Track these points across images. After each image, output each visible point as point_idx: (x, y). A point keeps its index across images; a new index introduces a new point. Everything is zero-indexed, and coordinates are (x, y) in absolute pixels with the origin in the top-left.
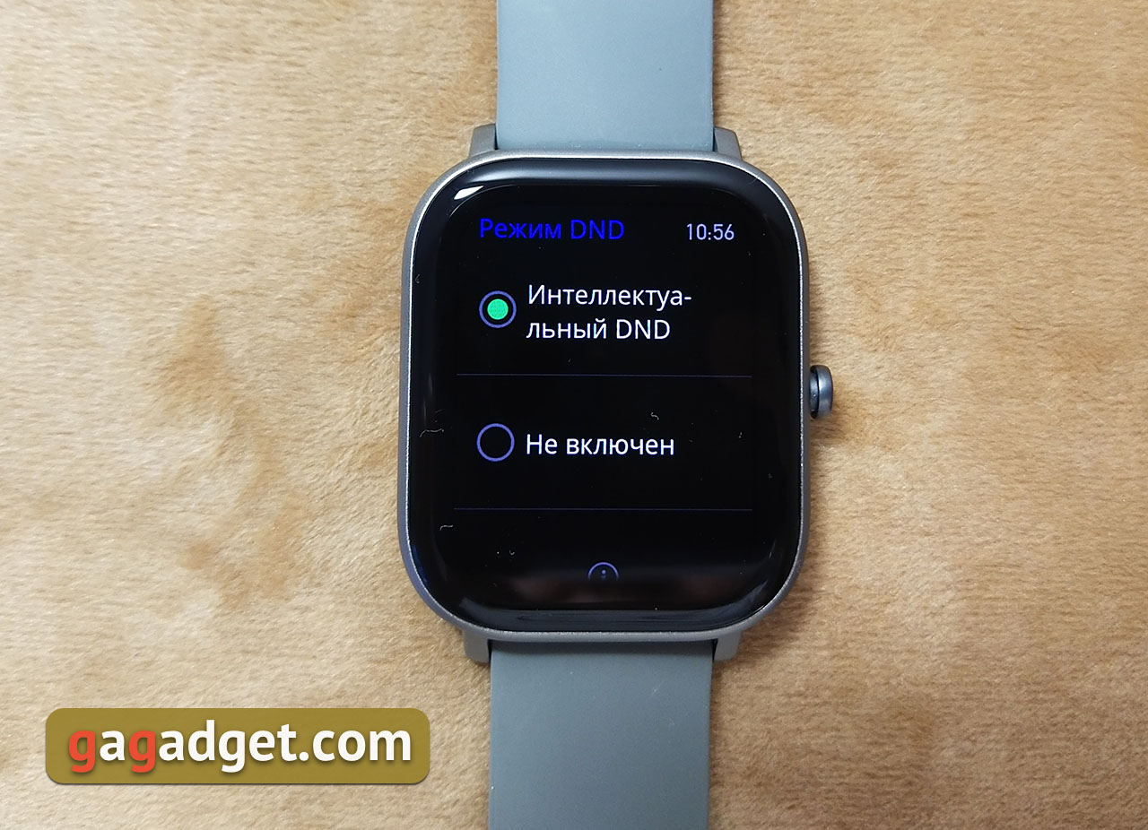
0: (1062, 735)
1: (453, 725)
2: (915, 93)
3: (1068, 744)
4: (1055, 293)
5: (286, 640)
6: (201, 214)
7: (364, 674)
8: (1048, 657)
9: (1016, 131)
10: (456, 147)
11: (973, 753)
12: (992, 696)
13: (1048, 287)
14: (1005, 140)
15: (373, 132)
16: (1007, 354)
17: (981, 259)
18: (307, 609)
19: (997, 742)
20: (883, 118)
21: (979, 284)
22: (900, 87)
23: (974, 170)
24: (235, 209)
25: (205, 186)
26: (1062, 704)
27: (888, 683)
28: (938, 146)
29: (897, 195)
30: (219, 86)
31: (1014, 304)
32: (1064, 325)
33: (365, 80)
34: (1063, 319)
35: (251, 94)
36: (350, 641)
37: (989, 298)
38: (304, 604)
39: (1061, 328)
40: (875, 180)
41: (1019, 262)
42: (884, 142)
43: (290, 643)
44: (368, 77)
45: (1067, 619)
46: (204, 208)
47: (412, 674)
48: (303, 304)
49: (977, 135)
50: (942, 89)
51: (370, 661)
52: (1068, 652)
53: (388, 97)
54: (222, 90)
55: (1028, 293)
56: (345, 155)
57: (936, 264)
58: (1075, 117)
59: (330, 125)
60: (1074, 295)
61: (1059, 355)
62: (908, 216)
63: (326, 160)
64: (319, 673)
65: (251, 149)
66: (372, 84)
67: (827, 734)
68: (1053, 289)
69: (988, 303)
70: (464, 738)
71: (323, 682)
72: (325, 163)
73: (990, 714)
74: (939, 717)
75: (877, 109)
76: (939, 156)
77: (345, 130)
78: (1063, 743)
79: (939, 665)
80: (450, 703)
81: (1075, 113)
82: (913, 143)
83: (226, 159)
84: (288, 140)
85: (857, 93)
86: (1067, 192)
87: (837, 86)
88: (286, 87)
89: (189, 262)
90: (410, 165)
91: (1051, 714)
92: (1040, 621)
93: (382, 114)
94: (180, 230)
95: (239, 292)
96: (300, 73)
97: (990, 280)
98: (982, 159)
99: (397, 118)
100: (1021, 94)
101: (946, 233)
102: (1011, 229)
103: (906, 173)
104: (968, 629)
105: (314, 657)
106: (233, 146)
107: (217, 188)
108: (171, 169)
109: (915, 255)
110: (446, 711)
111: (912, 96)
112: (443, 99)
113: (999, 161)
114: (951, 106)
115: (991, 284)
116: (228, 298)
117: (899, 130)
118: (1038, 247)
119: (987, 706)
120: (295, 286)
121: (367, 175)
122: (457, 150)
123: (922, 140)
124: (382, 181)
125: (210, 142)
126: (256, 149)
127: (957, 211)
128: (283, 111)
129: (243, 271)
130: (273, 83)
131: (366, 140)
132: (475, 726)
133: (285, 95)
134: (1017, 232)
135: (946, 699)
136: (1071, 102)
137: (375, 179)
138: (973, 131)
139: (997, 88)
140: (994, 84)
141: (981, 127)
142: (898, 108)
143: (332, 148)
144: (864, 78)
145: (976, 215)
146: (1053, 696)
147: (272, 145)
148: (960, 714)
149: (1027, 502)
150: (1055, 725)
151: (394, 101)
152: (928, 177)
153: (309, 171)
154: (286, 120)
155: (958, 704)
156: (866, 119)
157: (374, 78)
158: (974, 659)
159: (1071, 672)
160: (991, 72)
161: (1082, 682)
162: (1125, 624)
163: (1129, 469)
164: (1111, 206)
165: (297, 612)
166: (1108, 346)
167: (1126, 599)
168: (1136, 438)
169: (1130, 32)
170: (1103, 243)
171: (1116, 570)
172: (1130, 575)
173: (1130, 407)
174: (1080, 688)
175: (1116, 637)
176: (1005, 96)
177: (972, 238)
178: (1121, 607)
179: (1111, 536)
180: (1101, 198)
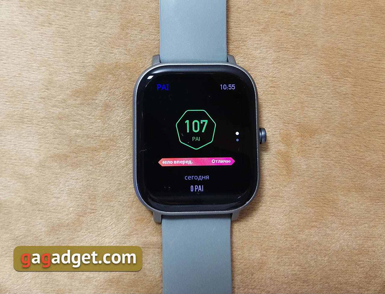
0: (295, 252)
1: (103, 238)
2: (257, 48)
3: (297, 255)
4: (298, 112)
6: (33, 73)
7: (76, 219)
9: (289, 61)
10: (113, 56)
11: (266, 255)
12: (273, 238)
15: (88, 50)
17: (275, 101)
18: (58, 198)
19: (274, 252)
20: (247, 55)
21: (274, 108)
22: (253, 46)
23: (274, 73)
24: (43, 72)
25: (35, 65)
26: (295, 242)
28: (264, 65)
30: (41, 34)
31: (285, 115)
32: (300, 122)
33: (86, 34)
35: (51, 37)
36: (71, 209)
37: (277, 113)
39: (300, 123)
41: (287, 102)
42: (247, 63)
44: (87, 33)
46: (34, 71)
47: (90, 221)
48: (62, 102)
49: (277, 62)
50: (266, 47)
51: (78, 216)
53: (93, 40)
54: (42, 36)
55: (289, 112)
56: (78, 57)
58: (307, 58)
59: (74, 48)
60: (304, 113)
61: (298, 131)
63: (72, 58)
65: (50, 54)
66: (88, 36)
68: (297, 111)
69: (277, 114)
70: (105, 242)
72: (72, 59)
73: (272, 243)
74: (255, 243)
75: (245, 53)
76: (264, 68)
77: (79, 49)
78: (294, 255)
79: (256, 226)
80: (102, 231)
81: (307, 57)
82: (256, 64)
83: (42, 57)
84: (62, 51)
85: (239, 47)
86: (303, 81)
87: (233, 45)
88: (61, 35)
89: (28, 88)
90: (98, 61)
91: (292, 245)
93: (91, 45)
94: (26, 78)
95: (43, 98)
96: (66, 31)
97: (277, 107)
98: (277, 69)
99: (95, 46)
100: (291, 50)
101: (264, 92)
102: (285, 92)
103: (253, 73)
106: (44, 53)
107: (38, 66)
108: (24, 59)
110: (101, 233)
111: (257, 49)
112: (110, 41)
113: (283, 70)
114: (268, 53)
115: (278, 108)
116: (40, 100)
117: (251, 59)
118: (293, 98)
119: (271, 240)
121: (85, 63)
122: (113, 57)
123: (259, 63)
124: (89, 66)
125: (37, 51)
126: (51, 54)
127: (268, 85)
128: (60, 43)
129: (45, 91)
130: (57, 34)
131: (86, 53)
132: (109, 238)
133: (61, 38)
134: (287, 93)
135: (258, 237)
136: (306, 53)
137: (88, 65)
138: (275, 61)
139: (283, 48)
140: (282, 46)
141: (278, 60)
142: (252, 52)
143: (75, 55)
144: (242, 43)
145: (274, 87)
146: (293, 239)
147: (56, 53)
148: (262, 242)
150: (293, 248)
151: (95, 41)
152: (260, 74)
153: (67, 62)
154: (61, 46)
155: (261, 239)
156: (241, 56)
157: (89, 34)
158: (267, 225)
160: (282, 43)
161: (302, 235)
162: (317, 217)
163: (319, 168)
164: (317, 86)
165: (55, 199)
166: (314, 129)
167: (317, 209)
168: (322, 159)
169: (326, 32)
170: (314, 98)
171: (314, 200)
172: (319, 202)
173: (321, 149)
174: (301, 237)
175: (313, 221)
176: (286, 50)
177: (273, 94)
178: (315, 212)
179: (313, 189)
180: (314, 84)
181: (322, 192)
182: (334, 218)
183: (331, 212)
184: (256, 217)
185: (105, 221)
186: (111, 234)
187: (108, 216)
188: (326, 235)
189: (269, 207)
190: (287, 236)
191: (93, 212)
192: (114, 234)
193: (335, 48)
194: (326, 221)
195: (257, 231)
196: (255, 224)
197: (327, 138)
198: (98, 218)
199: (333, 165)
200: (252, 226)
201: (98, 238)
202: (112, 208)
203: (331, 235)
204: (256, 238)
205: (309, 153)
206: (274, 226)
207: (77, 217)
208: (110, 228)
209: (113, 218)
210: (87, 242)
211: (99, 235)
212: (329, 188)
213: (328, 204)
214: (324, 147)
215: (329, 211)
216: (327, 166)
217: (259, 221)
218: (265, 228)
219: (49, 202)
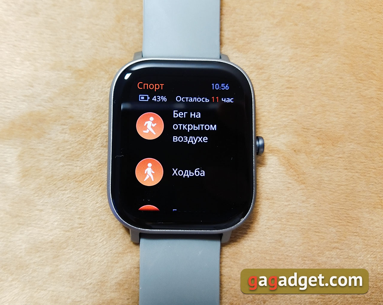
1: (92, 256)
2: (271, 44)
5: (34, 221)
8: (310, 248)
9: (307, 60)
12: (288, 260)
13: (316, 115)
14: (303, 62)
16: (300, 137)
17: (292, 103)
18: (42, 210)
20: (260, 52)
22: (266, 42)
23: (291, 72)
27: (250, 252)
28: (279, 63)
29: (263, 79)
31: (303, 120)
32: (321, 128)
34: (321, 126)
36: (56, 223)
37: (294, 117)
38: (41, 208)
39: (320, 129)
40: (255, 73)
41: (306, 105)
42: (259, 61)
43: (34, 222)
45: (317, 234)
47: (78, 236)
50: (281, 43)
51: (64, 231)
52: (317, 246)
57: (275, 104)
58: (328, 56)
60: (325, 118)
61: (319, 139)
62: (266, 87)
64: (45, 233)
67: (227, 269)
68: (318, 115)
69: (294, 119)
70: (95, 261)
71: (46, 237)
75: (258, 49)
76: (279, 66)
82: (270, 62)
84: (48, 44)
85: (251, 43)
86: (324, 82)
87: (244, 41)
92: (307, 234)
97: (295, 111)
98: (294, 68)
100: (310, 47)
101: (280, 94)
104: (281, 235)
105: (43, 228)
109: (268, 101)
117: (265, 57)
119: (287, 263)
120: (47, 95)
123: (273, 61)
127: (284, 86)
129: (30, 89)
132: (100, 257)
136: (327, 51)
138: (292, 59)
140: (300, 43)
141: (295, 57)
142: (265, 49)
144: (254, 38)
149: (305, 191)
151: (87, 34)
152: (274, 74)
153: (55, 56)
156: (253, 52)
158: (282, 246)
159: (318, 254)
161: (322, 258)
162: (338, 238)
163: (342, 181)
164: (340, 88)
165: (38, 211)
166: (337, 137)
167: (339, 228)
168: (346, 170)
169: (348, 29)
170: (336, 101)
171: (336, 218)
172: (341, 220)
173: (344, 159)
174: (320, 260)
175: (335, 242)
176: (303, 47)
177: (289, 96)
178: (337, 231)
179: (335, 205)
180: (336, 85)
181: (346, 209)
182: (357, 238)
183: (355, 231)
184: (270, 237)
185: (95, 237)
186: (102, 252)
187: (98, 230)
188: (348, 258)
189: (285, 225)
190: (305, 259)
191: (81, 227)
192: (105, 252)
193: (358, 46)
194: (348, 241)
195: (270, 253)
196: (268, 244)
197: (351, 147)
198: (86, 234)
199: (358, 178)
200: (265, 246)
201: (86, 256)
202: (103, 222)
203: (354, 258)
204: (269, 260)
205: (332, 164)
206: (290, 247)
207: (62, 232)
208: (101, 244)
209: (105, 234)
210: (73, 261)
211: (88, 252)
212: (353, 204)
213: (352, 222)
214: (349, 157)
215: (353, 231)
216: (352, 179)
217: (273, 241)
218: (279, 249)
219: (31, 216)
